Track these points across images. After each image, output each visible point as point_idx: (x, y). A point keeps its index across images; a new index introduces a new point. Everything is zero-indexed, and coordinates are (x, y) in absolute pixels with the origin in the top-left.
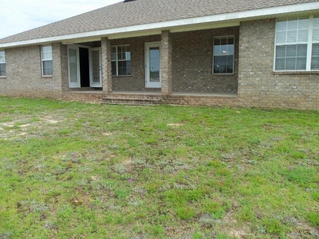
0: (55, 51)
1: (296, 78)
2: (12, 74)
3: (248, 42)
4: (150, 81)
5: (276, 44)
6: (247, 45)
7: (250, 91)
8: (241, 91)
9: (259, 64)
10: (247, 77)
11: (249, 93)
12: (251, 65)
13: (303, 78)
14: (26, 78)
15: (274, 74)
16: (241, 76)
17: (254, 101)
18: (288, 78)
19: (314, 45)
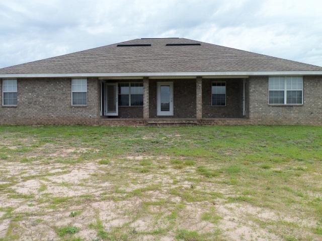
0: (91, 84)
1: (281, 108)
2: (27, 103)
3: (255, 88)
4: (162, 110)
5: (269, 90)
6: (254, 89)
7: (256, 115)
8: (251, 116)
9: (261, 100)
10: (254, 107)
11: (256, 117)
12: (256, 100)
13: (283, 108)
14: (49, 107)
15: (269, 106)
16: (251, 107)
17: (259, 121)
18: (277, 108)
19: (288, 91)
